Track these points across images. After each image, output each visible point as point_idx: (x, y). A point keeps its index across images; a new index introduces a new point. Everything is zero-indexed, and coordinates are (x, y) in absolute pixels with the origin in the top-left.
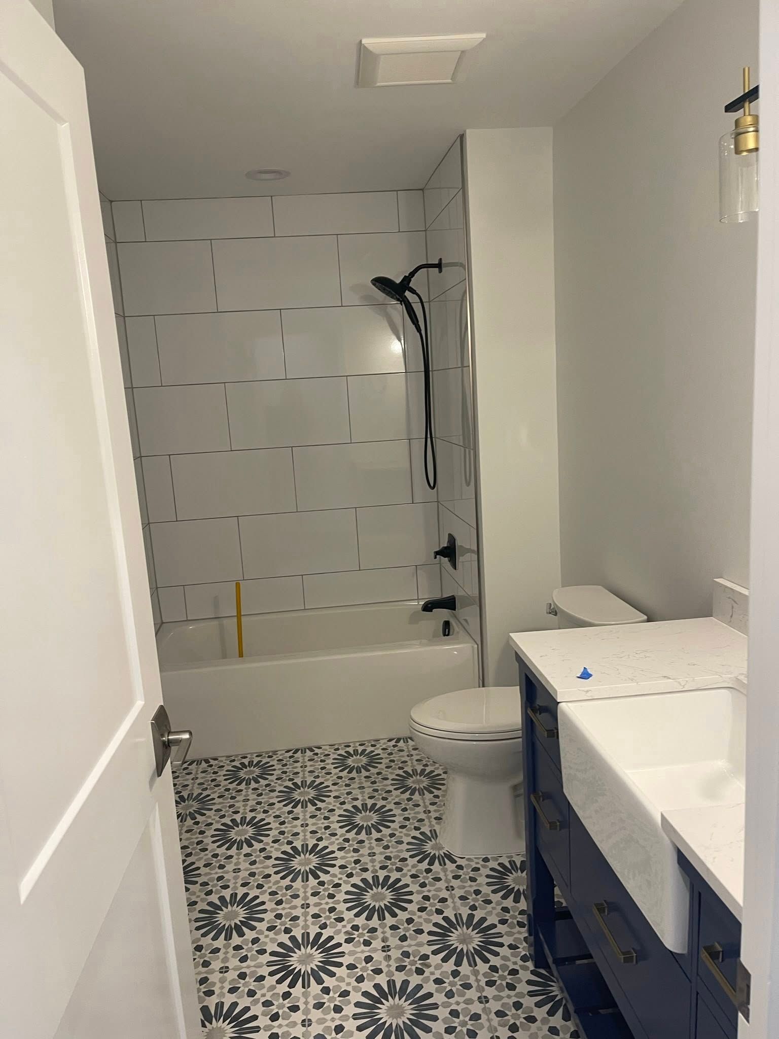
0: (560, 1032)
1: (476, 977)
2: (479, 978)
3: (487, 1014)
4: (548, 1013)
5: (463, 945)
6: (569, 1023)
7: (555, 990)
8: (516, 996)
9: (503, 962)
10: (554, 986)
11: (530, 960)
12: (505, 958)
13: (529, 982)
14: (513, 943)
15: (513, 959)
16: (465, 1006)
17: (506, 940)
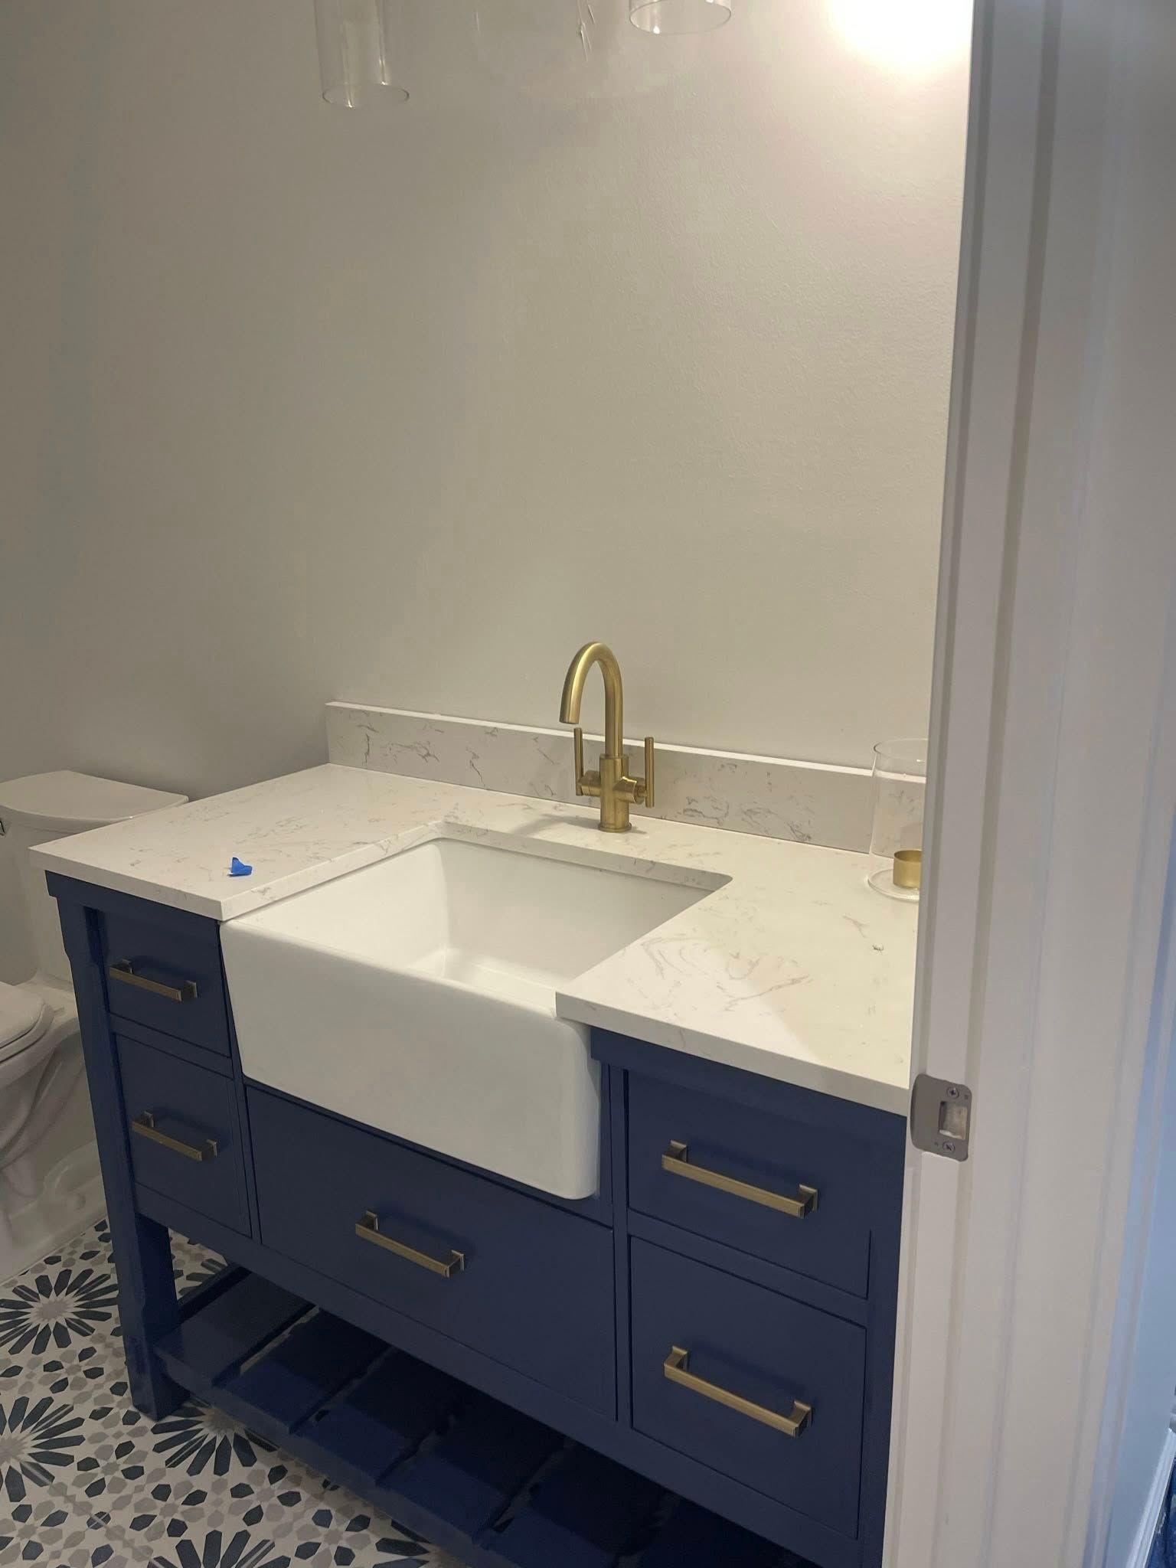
0: (252, 1486)
1: (64, 1494)
2: (69, 1493)
3: (120, 1538)
4: (216, 1473)
5: (9, 1462)
6: (257, 1465)
7: (207, 1432)
8: (149, 1481)
9: (97, 1446)
10: (202, 1429)
11: (141, 1415)
12: (97, 1438)
13: (159, 1448)
14: (97, 1408)
15: (111, 1431)
16: (72, 1550)
17: (83, 1411)
